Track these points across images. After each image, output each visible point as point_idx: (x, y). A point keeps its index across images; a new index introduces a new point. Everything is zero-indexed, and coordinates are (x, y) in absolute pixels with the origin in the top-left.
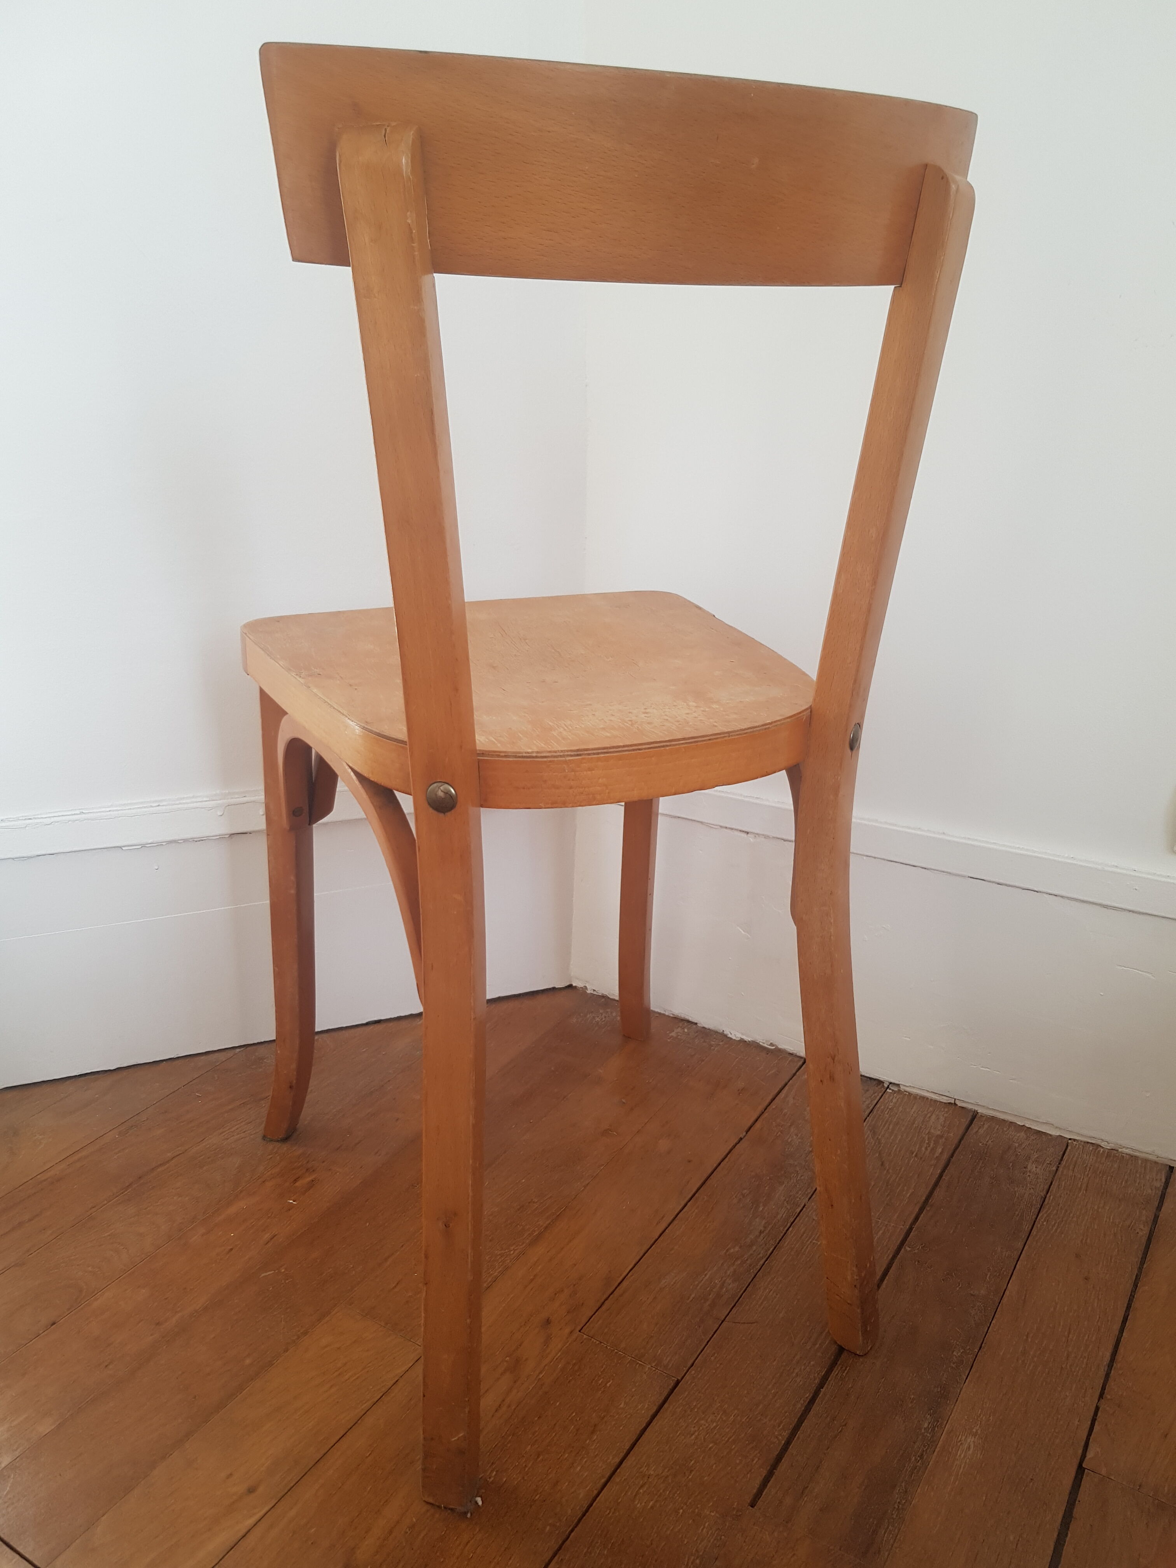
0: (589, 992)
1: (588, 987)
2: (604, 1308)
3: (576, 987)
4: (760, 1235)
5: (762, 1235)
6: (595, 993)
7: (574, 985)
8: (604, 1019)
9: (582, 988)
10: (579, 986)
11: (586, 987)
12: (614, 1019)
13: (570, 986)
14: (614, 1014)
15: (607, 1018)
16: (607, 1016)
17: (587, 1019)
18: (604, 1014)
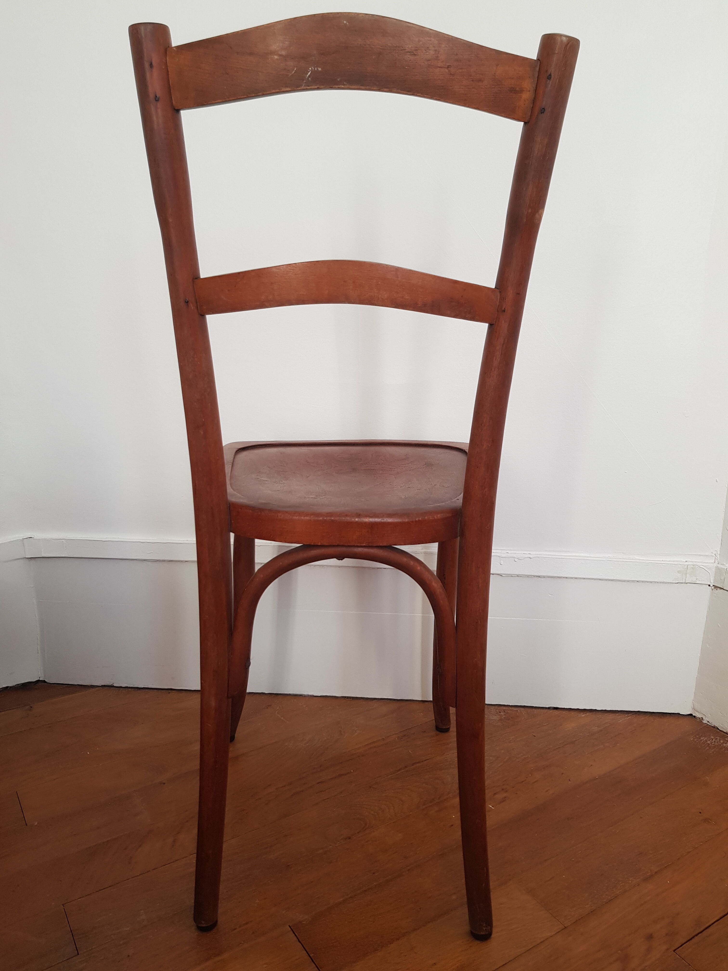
0: (704, 722)
1: (704, 718)
2: (693, 940)
3: (695, 716)
6: (709, 724)
7: (693, 715)
8: (714, 743)
9: (699, 718)
10: (697, 717)
11: (702, 718)
12: (721, 745)
13: (691, 715)
14: (722, 742)
15: (716, 743)
16: (716, 741)
17: (701, 740)
18: (714, 740)
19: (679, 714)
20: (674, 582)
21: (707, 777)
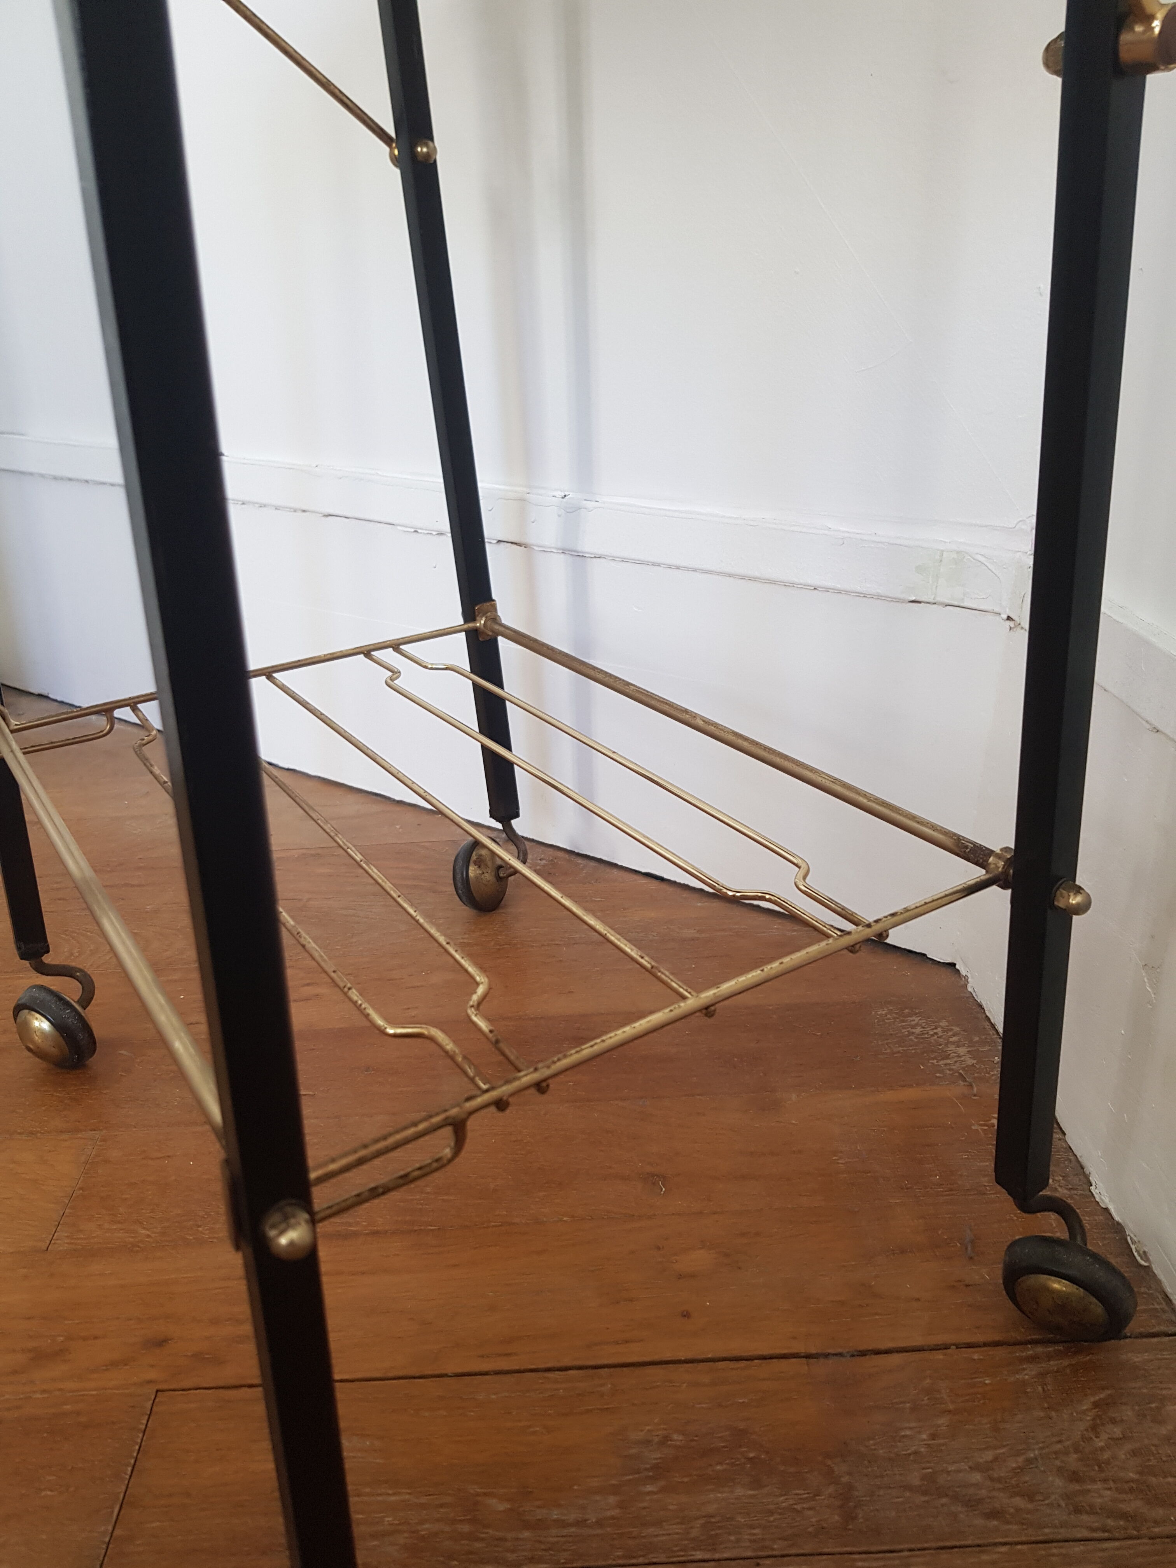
0: (970, 989)
1: (969, 980)
3: (958, 970)
4: (571, 1525)
5: (573, 1530)
6: (974, 994)
7: (957, 967)
8: (926, 1036)
9: (963, 976)
10: (961, 971)
12: (940, 1045)
13: (953, 965)
14: (955, 1039)
15: (936, 1037)
16: (940, 1034)
17: (904, 1021)
18: (939, 1030)
19: (924, 955)
20: (902, 596)
21: (794, 1097)
